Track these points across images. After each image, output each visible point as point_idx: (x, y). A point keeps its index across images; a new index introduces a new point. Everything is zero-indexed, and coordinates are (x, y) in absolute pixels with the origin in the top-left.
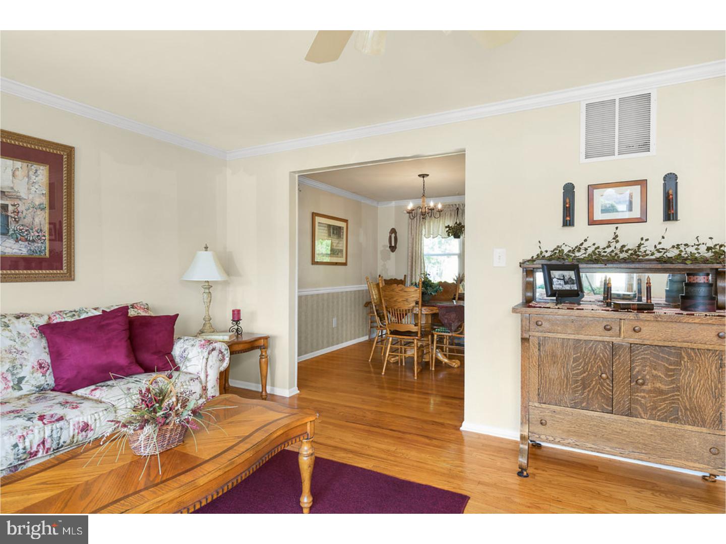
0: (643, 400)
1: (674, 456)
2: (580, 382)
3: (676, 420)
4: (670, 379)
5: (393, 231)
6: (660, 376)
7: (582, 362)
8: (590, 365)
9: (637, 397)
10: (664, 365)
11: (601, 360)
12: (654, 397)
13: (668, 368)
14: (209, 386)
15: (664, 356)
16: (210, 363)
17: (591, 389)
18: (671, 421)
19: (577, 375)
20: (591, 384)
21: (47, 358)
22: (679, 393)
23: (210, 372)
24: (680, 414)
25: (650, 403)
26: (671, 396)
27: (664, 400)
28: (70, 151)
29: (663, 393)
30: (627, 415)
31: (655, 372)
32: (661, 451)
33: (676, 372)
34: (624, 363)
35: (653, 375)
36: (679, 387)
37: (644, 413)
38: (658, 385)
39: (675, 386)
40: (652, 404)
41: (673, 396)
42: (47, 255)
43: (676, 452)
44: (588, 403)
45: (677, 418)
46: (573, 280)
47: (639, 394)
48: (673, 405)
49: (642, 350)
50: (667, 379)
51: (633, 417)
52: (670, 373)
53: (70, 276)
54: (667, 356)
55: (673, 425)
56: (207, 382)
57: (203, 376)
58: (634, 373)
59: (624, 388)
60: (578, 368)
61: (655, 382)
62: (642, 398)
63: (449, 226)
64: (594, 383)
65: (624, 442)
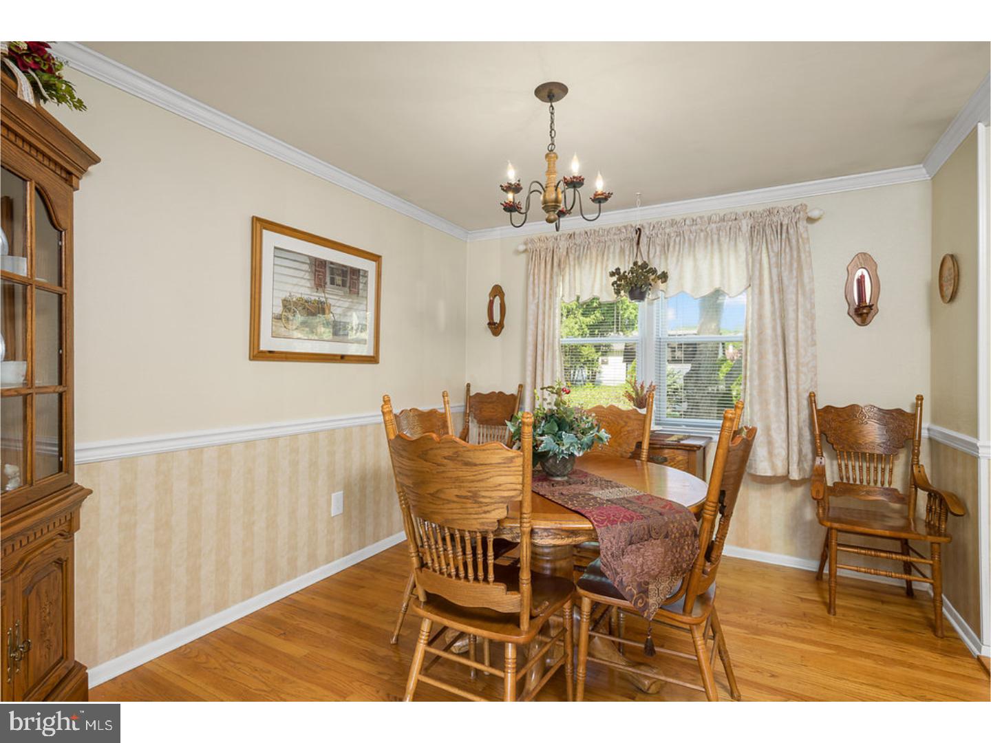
5: (497, 291)
63: (618, 269)
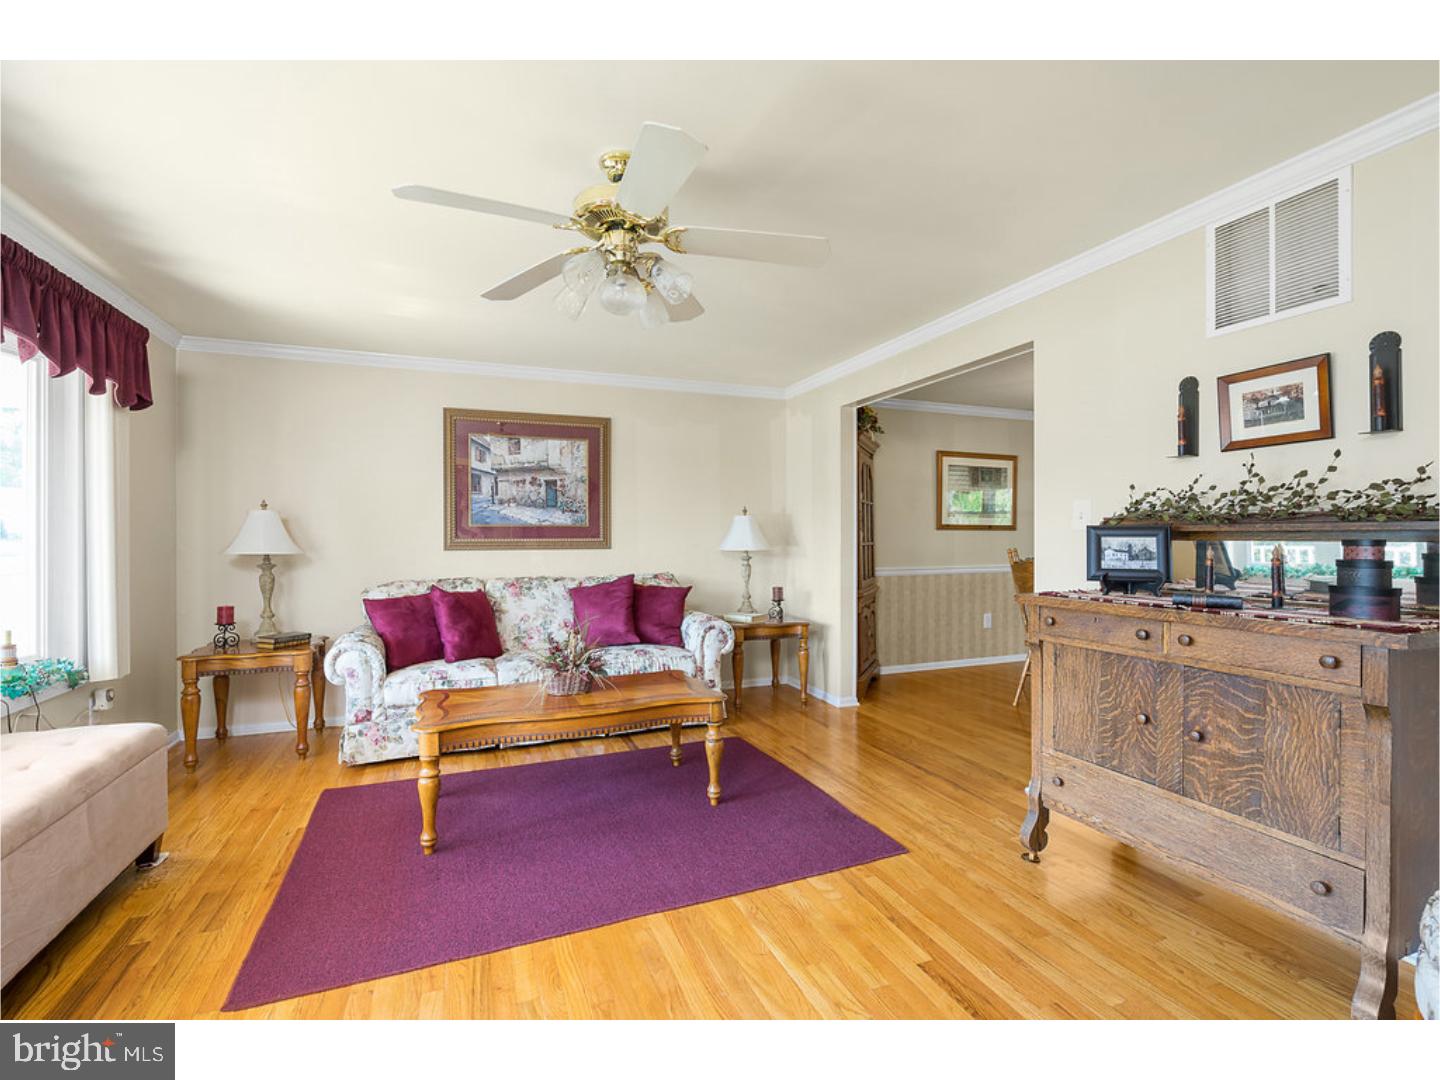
0: (1202, 768)
1: (1253, 882)
2: (1110, 723)
3: (1256, 815)
4: (1247, 738)
6: (1230, 730)
7: (1112, 691)
8: (1124, 697)
9: (1192, 763)
10: (1237, 710)
11: (1141, 688)
12: (1223, 767)
13: (1243, 716)
14: (707, 667)
15: (1236, 693)
16: (706, 642)
17: (1126, 739)
18: (1249, 816)
19: (1105, 711)
20: (1125, 730)
21: (571, 618)
22: (1261, 766)
23: (707, 652)
24: (1263, 805)
25: (1214, 776)
26: (1247, 770)
27: (1237, 775)
28: (606, 423)
29: (1235, 761)
30: (1176, 792)
31: (1222, 722)
32: (1230, 868)
33: (1257, 726)
34: (1173, 699)
35: (1218, 726)
36: (1261, 754)
37: (1205, 794)
38: (1227, 746)
39: (1254, 751)
40: (1217, 778)
41: (1252, 769)
42: (588, 525)
43: (1256, 875)
44: (1120, 761)
45: (1259, 813)
46: (1151, 553)
47: (1197, 758)
48: (1252, 787)
49: (1202, 678)
50: (1242, 737)
51: (1186, 796)
52: (1247, 727)
53: (606, 544)
54: (1241, 695)
55: (1252, 824)
56: (703, 663)
57: (698, 656)
58: (1189, 719)
59: (1172, 742)
60: (1106, 699)
61: (1220, 738)
62: (1201, 765)
64: (1130, 728)
65: (1172, 839)
